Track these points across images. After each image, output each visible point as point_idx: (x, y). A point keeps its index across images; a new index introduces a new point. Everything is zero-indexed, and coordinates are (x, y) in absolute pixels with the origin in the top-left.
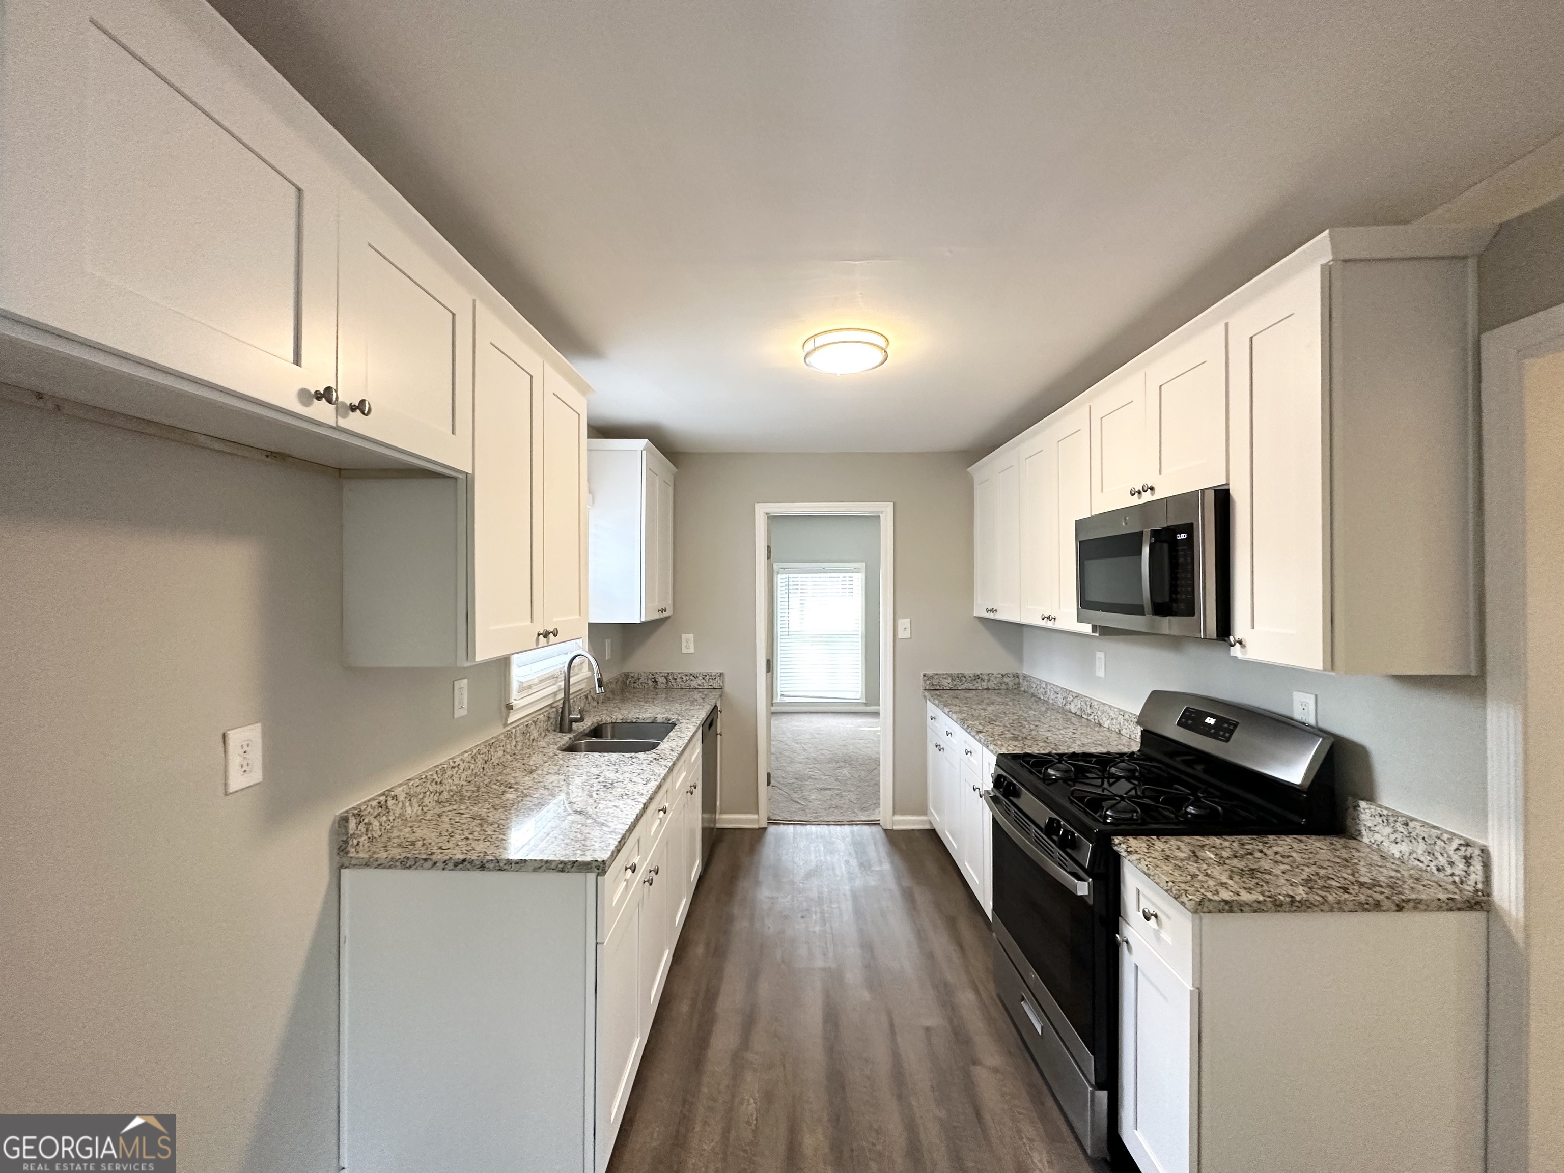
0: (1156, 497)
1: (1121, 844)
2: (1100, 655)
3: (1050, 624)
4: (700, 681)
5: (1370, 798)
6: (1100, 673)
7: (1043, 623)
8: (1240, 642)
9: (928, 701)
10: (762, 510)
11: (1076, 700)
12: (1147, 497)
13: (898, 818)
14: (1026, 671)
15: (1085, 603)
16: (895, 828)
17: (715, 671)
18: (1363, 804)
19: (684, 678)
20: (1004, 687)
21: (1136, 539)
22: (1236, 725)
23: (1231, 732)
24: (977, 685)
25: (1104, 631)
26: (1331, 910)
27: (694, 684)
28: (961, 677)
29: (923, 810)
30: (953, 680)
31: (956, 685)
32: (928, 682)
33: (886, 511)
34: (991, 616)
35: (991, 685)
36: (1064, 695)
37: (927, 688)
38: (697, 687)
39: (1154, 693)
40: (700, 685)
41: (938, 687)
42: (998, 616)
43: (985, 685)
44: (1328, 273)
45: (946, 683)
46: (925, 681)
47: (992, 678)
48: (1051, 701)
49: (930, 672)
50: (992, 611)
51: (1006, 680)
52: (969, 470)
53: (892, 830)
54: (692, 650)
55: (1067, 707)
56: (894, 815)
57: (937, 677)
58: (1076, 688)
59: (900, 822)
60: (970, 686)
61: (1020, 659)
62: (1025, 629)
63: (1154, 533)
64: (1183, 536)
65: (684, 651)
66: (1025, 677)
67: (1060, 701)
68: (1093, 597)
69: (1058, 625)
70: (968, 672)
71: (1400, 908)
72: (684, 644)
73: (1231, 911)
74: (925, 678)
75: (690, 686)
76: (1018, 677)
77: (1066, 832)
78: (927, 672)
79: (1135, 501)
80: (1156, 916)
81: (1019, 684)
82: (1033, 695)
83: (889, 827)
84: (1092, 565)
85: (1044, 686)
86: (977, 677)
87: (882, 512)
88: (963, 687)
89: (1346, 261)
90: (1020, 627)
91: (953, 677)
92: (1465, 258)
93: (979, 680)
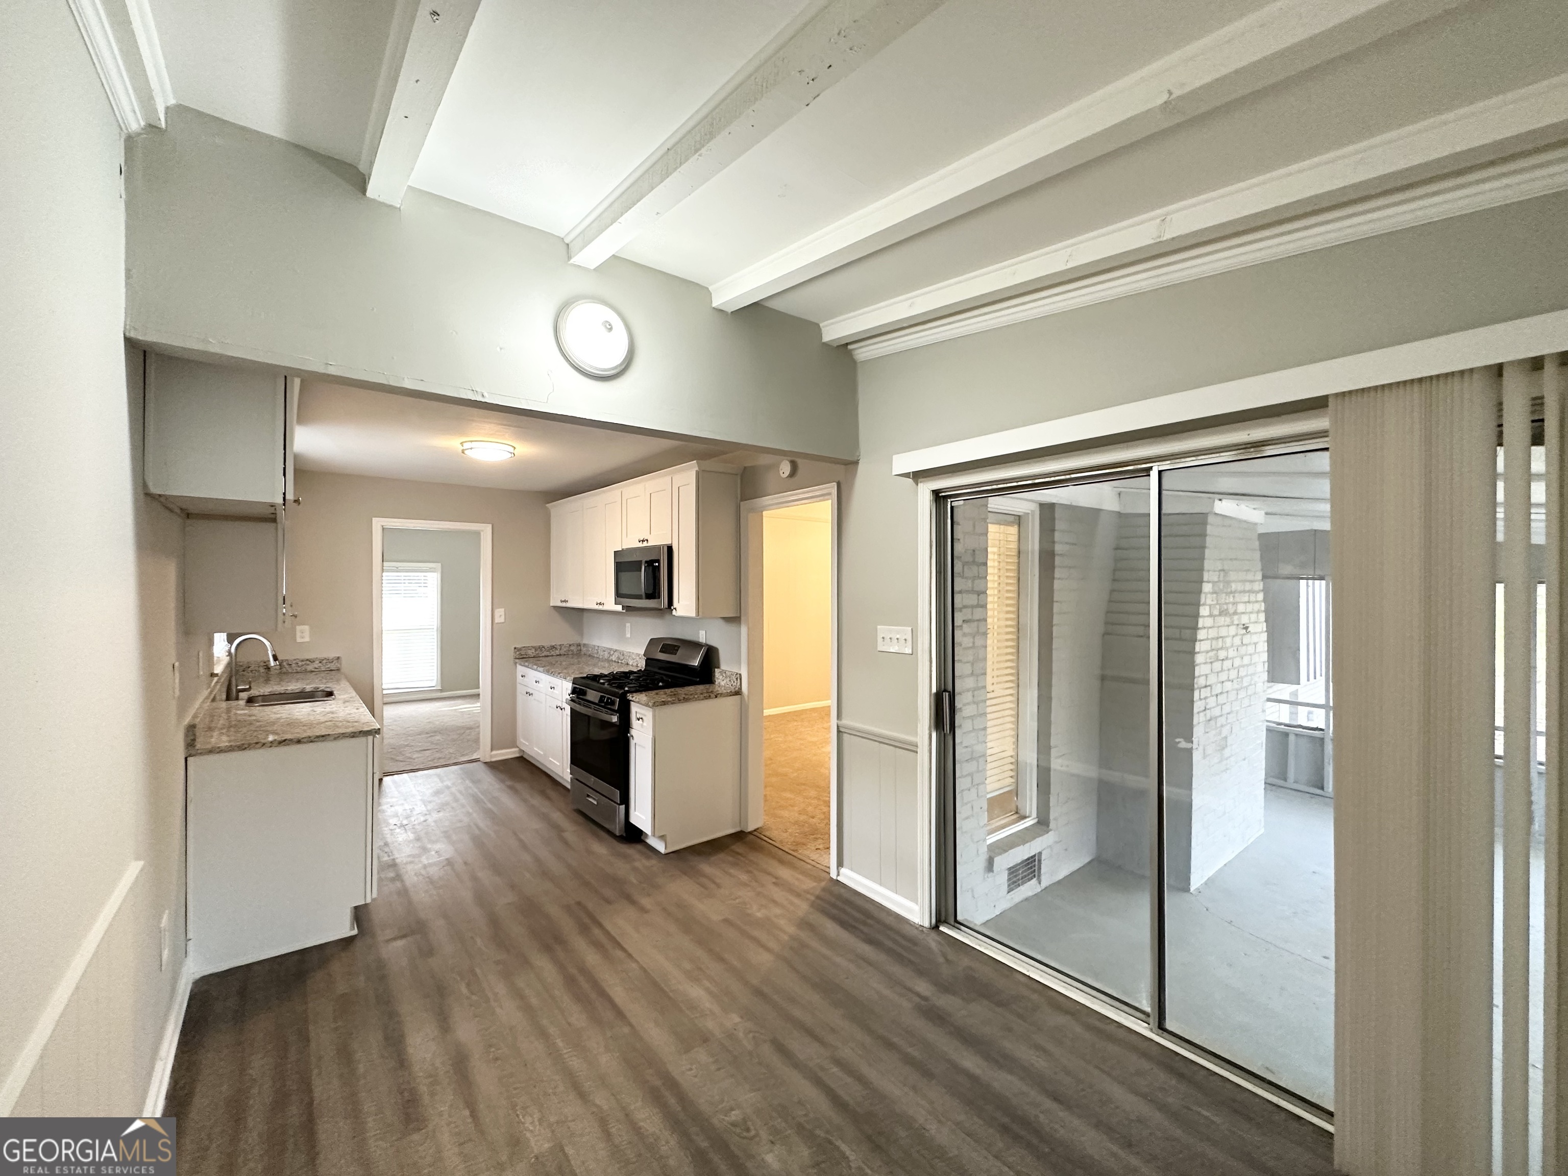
0: (649, 544)
1: (630, 697)
2: (628, 625)
3: (601, 607)
4: (316, 664)
5: (718, 667)
6: (628, 635)
7: (597, 607)
8: (675, 609)
9: (518, 665)
10: (378, 523)
11: (615, 653)
12: (645, 544)
13: (494, 752)
14: (585, 641)
15: (619, 594)
16: (494, 760)
17: (332, 655)
18: (716, 670)
19: (300, 664)
20: (570, 653)
21: (639, 563)
22: (679, 647)
23: (677, 650)
24: (553, 653)
25: (628, 608)
26: (696, 700)
27: (310, 668)
28: (541, 648)
29: (513, 744)
30: (536, 650)
31: (538, 654)
32: (518, 653)
33: (486, 531)
34: (564, 605)
35: (562, 652)
36: (609, 651)
37: (517, 657)
38: (313, 670)
39: (651, 639)
40: (316, 668)
41: (525, 656)
42: (568, 605)
43: (558, 652)
44: (698, 473)
45: (531, 653)
46: (515, 652)
47: (563, 647)
48: (601, 657)
49: (518, 646)
50: (565, 601)
51: (572, 648)
52: (547, 505)
53: (491, 762)
54: (307, 639)
55: (611, 658)
56: (492, 750)
57: (524, 649)
58: (615, 647)
59: (496, 755)
60: (548, 653)
61: (581, 633)
62: (586, 614)
63: (646, 562)
64: (657, 564)
65: (299, 640)
66: (585, 645)
67: (606, 655)
68: (624, 590)
69: (605, 608)
70: (547, 644)
71: (716, 697)
72: (298, 634)
73: (665, 705)
74: (516, 650)
75: (306, 669)
76: (580, 646)
77: (608, 698)
78: (517, 646)
79: (640, 545)
80: (642, 718)
81: (581, 650)
82: (590, 656)
83: (488, 760)
84: (624, 576)
85: (597, 648)
86: (553, 647)
87: (482, 531)
88: (543, 655)
89: (703, 471)
90: (582, 610)
91: (536, 648)
92: (737, 475)
93: (554, 649)
